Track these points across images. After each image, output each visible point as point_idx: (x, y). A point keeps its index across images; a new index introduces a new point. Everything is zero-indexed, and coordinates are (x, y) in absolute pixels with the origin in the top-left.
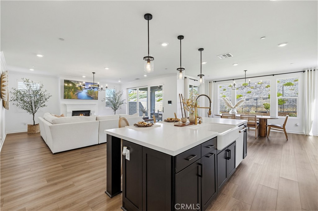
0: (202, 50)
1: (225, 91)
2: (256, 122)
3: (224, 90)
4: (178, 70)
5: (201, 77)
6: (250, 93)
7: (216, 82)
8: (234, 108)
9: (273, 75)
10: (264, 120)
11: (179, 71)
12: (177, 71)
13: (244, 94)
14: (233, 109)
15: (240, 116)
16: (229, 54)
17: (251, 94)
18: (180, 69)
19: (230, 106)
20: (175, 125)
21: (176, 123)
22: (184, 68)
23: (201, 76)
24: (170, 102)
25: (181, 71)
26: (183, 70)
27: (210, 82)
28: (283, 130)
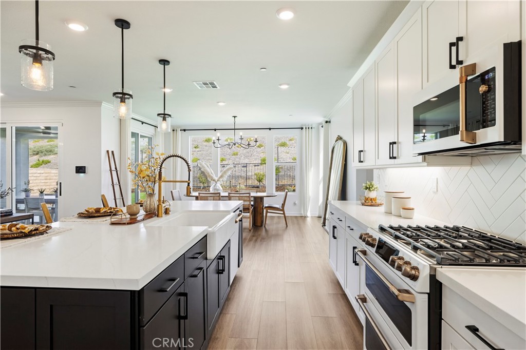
0: (166, 63)
1: (197, 150)
2: (250, 203)
3: (195, 148)
4: (117, 97)
5: (164, 119)
6: (237, 154)
7: (185, 130)
8: (218, 181)
9: (270, 129)
10: (260, 199)
11: (120, 100)
12: (114, 98)
13: (228, 157)
14: (216, 182)
15: (227, 195)
16: (215, 83)
17: (238, 156)
18: (121, 95)
19: (212, 177)
20: (113, 224)
21: (114, 219)
22: (131, 93)
23: (164, 116)
24: (80, 170)
25: (123, 100)
26: (129, 98)
27: (173, 130)
28: (282, 212)
